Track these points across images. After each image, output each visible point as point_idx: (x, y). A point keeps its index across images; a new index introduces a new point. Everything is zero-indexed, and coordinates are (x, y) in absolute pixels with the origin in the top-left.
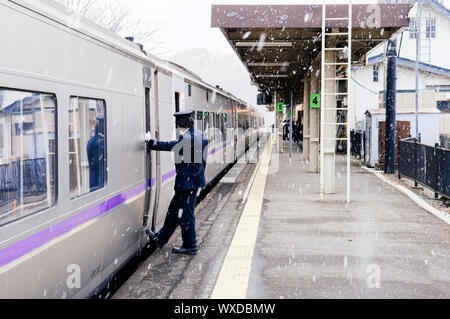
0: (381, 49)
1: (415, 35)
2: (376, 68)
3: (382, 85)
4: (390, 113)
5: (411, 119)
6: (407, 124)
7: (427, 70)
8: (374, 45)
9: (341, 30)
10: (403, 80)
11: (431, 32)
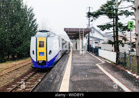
0: (87, 35)
1: (92, 33)
2: (87, 37)
3: (87, 40)
4: (89, 43)
5: (92, 44)
6: (91, 45)
7: (93, 38)
8: (86, 34)
9: (82, 32)
10: (91, 39)
11: (94, 33)
